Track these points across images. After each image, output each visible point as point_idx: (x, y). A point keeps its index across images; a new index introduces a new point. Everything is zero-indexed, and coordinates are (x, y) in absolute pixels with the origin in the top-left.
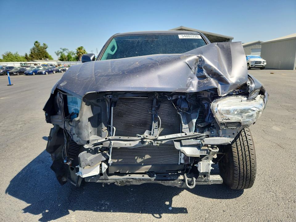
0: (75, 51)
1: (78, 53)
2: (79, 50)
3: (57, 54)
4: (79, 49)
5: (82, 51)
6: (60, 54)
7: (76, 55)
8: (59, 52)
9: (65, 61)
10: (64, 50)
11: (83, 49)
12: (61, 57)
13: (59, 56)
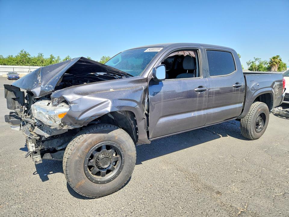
0: (268, 61)
1: (272, 62)
2: (273, 60)
3: (248, 64)
4: (274, 58)
5: (277, 60)
6: (252, 64)
7: (269, 64)
8: (251, 61)
9: (254, 70)
10: (256, 60)
11: (279, 59)
12: (251, 67)
13: (250, 66)
